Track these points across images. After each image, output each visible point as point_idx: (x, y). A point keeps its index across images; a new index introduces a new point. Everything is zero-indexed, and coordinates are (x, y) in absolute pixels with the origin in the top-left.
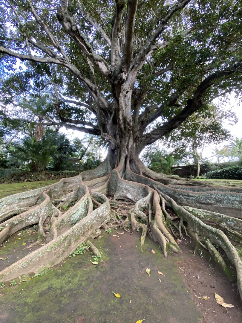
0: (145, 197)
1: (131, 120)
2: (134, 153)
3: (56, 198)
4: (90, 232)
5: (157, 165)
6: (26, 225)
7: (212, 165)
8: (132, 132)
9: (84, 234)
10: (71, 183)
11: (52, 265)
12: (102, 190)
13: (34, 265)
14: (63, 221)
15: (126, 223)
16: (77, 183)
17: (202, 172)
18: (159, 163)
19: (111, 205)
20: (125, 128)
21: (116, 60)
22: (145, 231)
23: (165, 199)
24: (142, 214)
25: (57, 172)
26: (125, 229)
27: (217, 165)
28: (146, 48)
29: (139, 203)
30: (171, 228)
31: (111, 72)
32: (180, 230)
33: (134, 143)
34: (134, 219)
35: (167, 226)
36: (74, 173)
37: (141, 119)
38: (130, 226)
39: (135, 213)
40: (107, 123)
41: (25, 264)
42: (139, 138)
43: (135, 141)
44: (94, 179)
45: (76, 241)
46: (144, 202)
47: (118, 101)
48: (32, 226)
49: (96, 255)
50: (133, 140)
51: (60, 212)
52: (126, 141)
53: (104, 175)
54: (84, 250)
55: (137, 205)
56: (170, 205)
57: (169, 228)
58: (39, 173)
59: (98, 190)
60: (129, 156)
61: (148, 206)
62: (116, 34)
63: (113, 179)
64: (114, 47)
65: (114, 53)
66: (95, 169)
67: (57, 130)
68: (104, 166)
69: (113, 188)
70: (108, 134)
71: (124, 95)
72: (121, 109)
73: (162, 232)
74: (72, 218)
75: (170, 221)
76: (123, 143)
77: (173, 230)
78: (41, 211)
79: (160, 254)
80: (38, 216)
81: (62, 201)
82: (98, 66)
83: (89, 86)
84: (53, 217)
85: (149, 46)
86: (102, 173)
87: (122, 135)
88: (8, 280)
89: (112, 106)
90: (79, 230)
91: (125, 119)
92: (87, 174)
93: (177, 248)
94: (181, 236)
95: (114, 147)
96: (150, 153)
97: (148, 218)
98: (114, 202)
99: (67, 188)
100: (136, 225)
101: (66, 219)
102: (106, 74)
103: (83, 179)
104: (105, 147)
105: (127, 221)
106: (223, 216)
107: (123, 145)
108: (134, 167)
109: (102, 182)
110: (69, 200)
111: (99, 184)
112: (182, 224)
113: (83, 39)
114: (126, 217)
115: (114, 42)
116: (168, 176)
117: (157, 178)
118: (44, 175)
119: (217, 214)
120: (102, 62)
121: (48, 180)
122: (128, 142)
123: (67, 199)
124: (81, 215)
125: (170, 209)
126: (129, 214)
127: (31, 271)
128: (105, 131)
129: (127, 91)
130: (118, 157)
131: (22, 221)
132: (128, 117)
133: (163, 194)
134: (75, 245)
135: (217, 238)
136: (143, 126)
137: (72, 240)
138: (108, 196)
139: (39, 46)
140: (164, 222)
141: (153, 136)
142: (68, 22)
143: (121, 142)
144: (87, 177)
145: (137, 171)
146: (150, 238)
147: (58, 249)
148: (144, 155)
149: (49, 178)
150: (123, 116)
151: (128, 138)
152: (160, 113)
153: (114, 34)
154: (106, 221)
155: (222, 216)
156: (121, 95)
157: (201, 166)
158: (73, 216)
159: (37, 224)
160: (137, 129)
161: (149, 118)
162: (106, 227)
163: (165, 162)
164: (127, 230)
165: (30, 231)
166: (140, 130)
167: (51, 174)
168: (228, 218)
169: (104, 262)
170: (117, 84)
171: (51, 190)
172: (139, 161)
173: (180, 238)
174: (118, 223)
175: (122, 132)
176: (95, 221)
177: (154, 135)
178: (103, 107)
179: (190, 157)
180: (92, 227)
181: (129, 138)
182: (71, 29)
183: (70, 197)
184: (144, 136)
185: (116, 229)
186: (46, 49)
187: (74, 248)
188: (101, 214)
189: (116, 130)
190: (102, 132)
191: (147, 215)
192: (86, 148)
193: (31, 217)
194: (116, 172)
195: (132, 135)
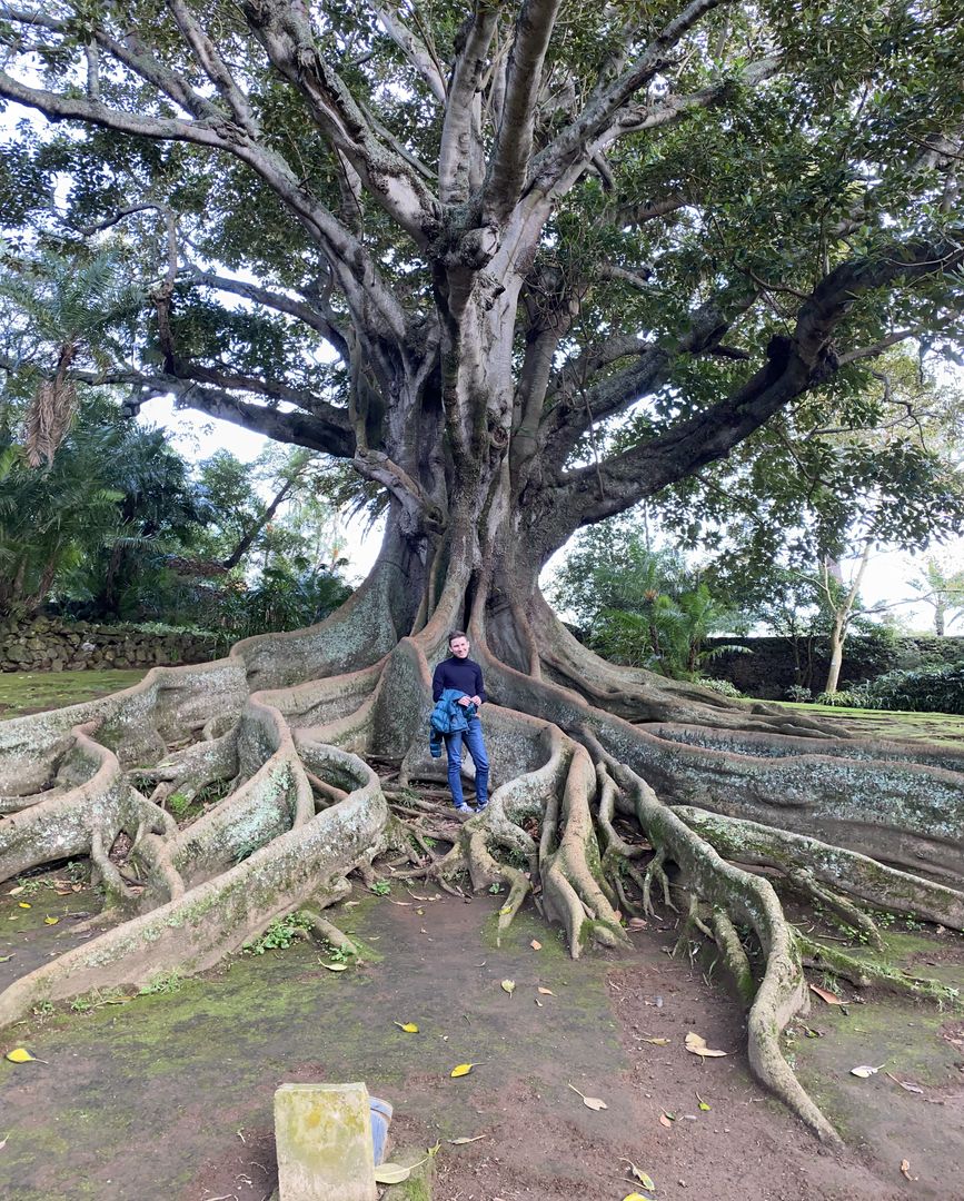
0: (537, 768)
1: (510, 403)
2: (511, 564)
3: (134, 766)
4: (310, 884)
5: (629, 623)
6: (38, 860)
7: (903, 642)
8: (506, 460)
9: (288, 886)
10: (196, 693)
11: (188, 970)
12: (347, 735)
13: (133, 963)
14: (194, 846)
15: (449, 863)
16: (223, 696)
17: (852, 672)
18: (639, 616)
19: (390, 801)
20: (475, 441)
21: (460, 168)
22: (518, 890)
23: (618, 782)
24: (517, 835)
25: (111, 629)
26: (445, 886)
27: (924, 645)
28: (589, 122)
29: (506, 794)
30: (619, 882)
31: (437, 216)
32: (646, 888)
33: (513, 508)
34: (484, 849)
35: (604, 876)
36: (195, 640)
37: (558, 396)
38: (467, 876)
39: (488, 830)
40: (392, 401)
41: (107, 955)
42: (540, 489)
43: (520, 501)
44: (303, 679)
45: (263, 906)
46: (530, 789)
47: (454, 328)
48: (58, 864)
49: (340, 948)
50: (512, 495)
51: (169, 819)
52: (473, 504)
53: (355, 662)
54: (293, 936)
55: (499, 799)
56: (632, 806)
57: (612, 882)
58: (15, 629)
59: (328, 732)
60: (486, 577)
61: (545, 807)
62: (468, 79)
63: (397, 688)
64: (457, 122)
65: (454, 144)
66: (313, 628)
67: (132, 408)
68: (357, 619)
69: (401, 731)
70: (391, 457)
71: (483, 304)
72: (467, 360)
73: (578, 889)
74: (232, 836)
75: (618, 859)
76: (462, 510)
77: (625, 891)
78: (90, 811)
79: (558, 952)
80: (80, 825)
81: (167, 776)
82: (383, 190)
83: (330, 242)
84: (145, 833)
85: (605, 114)
86: (347, 649)
87: (459, 474)
88: (60, 997)
89: (428, 330)
90: (270, 871)
91: (477, 403)
92: (267, 649)
93: (618, 935)
94: (646, 907)
95: (414, 523)
96: (599, 559)
97: (538, 849)
98: (402, 790)
99: (173, 717)
100: (490, 871)
101: (206, 838)
102: (413, 223)
103: (251, 674)
104: (365, 512)
105: (456, 856)
106: (810, 844)
107: (457, 521)
108: (508, 632)
109: (347, 698)
110: (196, 775)
111: (334, 708)
112: (659, 867)
113: (336, 95)
114: (452, 845)
115: (457, 105)
116: (672, 683)
117: (613, 690)
118: (44, 635)
119: (790, 836)
120: (403, 177)
121: (65, 668)
122: (487, 507)
123: (187, 770)
124: (268, 827)
125: (628, 818)
126: (463, 831)
127: (125, 980)
128: (377, 441)
129: (496, 286)
130: (432, 576)
131: (19, 842)
132: (497, 391)
133: (615, 762)
134: (259, 920)
135: (747, 903)
136: (567, 428)
137: (250, 904)
138: (376, 764)
139: (136, 61)
140: (592, 862)
141: (610, 486)
142: (285, 35)
143: (451, 504)
144: (267, 665)
145: (517, 651)
146: (536, 913)
147: (205, 925)
148: (571, 567)
149: (72, 660)
150: (470, 389)
151: (486, 488)
152: (651, 378)
153: (461, 81)
154: (372, 852)
155: (806, 845)
156: (470, 304)
157: (848, 642)
158: (234, 831)
159: (84, 856)
160: (533, 443)
161: (595, 397)
162: (371, 873)
163: (673, 612)
164: (452, 891)
165: (56, 882)
166: (548, 447)
167: (81, 635)
168: (826, 851)
169: (367, 965)
170: (457, 266)
171: (105, 721)
172: (535, 602)
173: (642, 916)
174: (417, 864)
175: (457, 458)
176: (328, 848)
177: (615, 483)
178: (383, 330)
179: (798, 597)
180: (316, 864)
181: (492, 491)
182: (295, 61)
183: (203, 762)
184: (570, 481)
185: (411, 882)
186: (162, 74)
187: (255, 928)
188: (351, 827)
189: (430, 440)
190: (360, 445)
191: (534, 839)
192: (269, 505)
193: (55, 828)
194: (416, 653)
195: (506, 475)
